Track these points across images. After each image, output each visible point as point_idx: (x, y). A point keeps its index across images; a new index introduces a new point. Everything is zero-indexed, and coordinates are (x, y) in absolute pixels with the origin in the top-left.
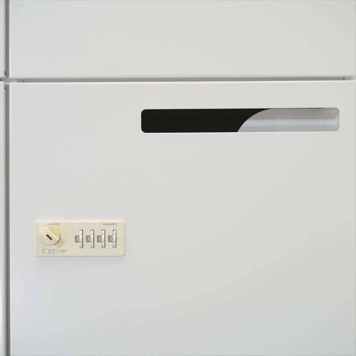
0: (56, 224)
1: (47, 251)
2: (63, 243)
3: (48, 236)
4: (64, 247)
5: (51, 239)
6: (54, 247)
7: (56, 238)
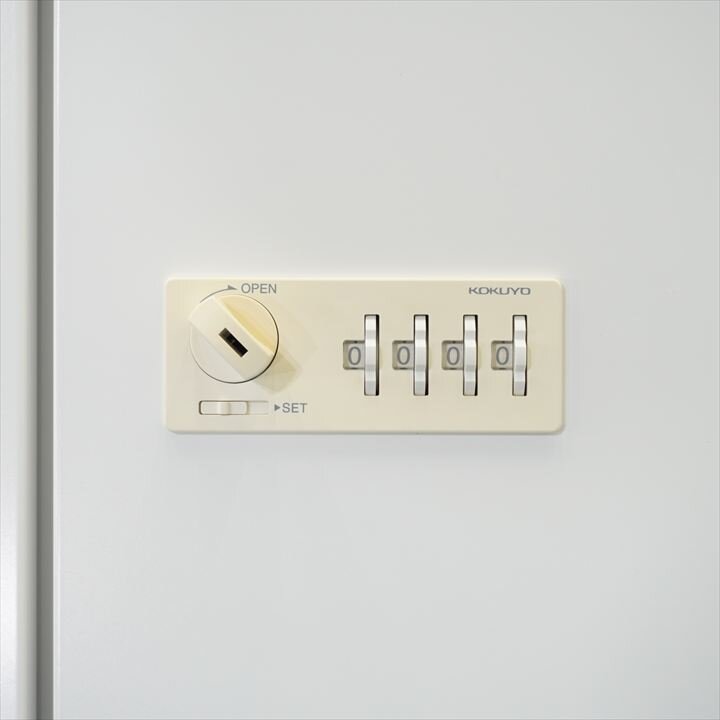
0: (261, 287)
1: (219, 408)
2: (291, 371)
3: (228, 337)
4: (292, 393)
5: (241, 350)
6: (252, 390)
7: (260, 347)
